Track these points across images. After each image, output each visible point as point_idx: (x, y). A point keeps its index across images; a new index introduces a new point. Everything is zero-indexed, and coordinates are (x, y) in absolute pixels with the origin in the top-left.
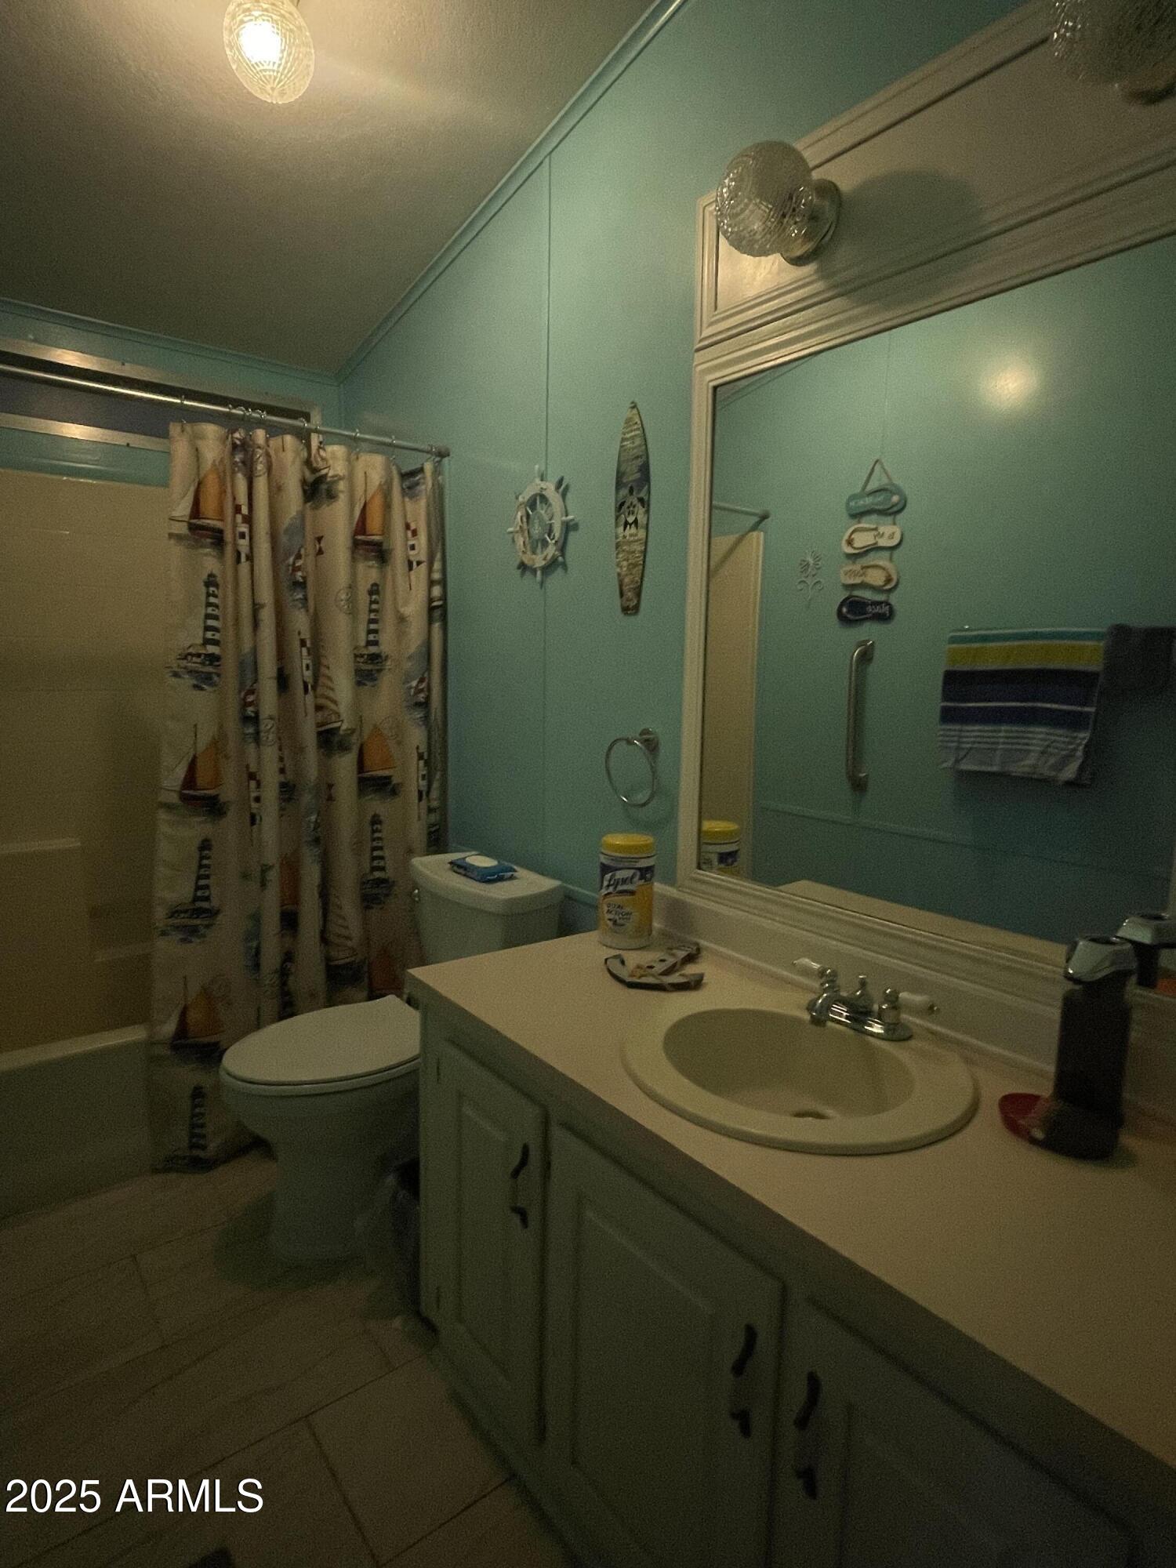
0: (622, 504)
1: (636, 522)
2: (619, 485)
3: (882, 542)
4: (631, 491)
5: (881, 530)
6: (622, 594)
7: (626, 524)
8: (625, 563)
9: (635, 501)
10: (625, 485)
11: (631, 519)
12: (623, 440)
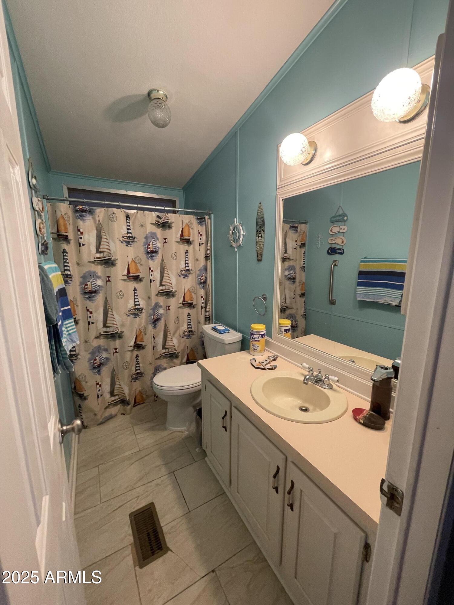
0: (258, 231)
1: (261, 236)
2: (257, 225)
3: (341, 231)
4: (260, 227)
5: (341, 227)
6: (258, 256)
7: (259, 236)
8: (258, 247)
9: (261, 230)
10: (259, 225)
11: (260, 235)
12: (258, 213)
